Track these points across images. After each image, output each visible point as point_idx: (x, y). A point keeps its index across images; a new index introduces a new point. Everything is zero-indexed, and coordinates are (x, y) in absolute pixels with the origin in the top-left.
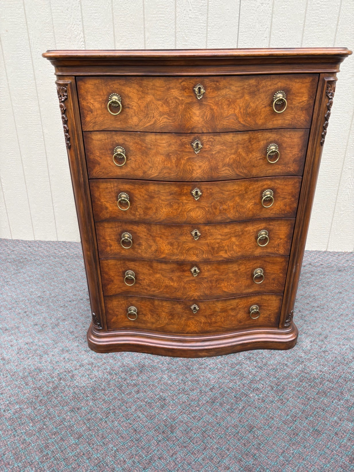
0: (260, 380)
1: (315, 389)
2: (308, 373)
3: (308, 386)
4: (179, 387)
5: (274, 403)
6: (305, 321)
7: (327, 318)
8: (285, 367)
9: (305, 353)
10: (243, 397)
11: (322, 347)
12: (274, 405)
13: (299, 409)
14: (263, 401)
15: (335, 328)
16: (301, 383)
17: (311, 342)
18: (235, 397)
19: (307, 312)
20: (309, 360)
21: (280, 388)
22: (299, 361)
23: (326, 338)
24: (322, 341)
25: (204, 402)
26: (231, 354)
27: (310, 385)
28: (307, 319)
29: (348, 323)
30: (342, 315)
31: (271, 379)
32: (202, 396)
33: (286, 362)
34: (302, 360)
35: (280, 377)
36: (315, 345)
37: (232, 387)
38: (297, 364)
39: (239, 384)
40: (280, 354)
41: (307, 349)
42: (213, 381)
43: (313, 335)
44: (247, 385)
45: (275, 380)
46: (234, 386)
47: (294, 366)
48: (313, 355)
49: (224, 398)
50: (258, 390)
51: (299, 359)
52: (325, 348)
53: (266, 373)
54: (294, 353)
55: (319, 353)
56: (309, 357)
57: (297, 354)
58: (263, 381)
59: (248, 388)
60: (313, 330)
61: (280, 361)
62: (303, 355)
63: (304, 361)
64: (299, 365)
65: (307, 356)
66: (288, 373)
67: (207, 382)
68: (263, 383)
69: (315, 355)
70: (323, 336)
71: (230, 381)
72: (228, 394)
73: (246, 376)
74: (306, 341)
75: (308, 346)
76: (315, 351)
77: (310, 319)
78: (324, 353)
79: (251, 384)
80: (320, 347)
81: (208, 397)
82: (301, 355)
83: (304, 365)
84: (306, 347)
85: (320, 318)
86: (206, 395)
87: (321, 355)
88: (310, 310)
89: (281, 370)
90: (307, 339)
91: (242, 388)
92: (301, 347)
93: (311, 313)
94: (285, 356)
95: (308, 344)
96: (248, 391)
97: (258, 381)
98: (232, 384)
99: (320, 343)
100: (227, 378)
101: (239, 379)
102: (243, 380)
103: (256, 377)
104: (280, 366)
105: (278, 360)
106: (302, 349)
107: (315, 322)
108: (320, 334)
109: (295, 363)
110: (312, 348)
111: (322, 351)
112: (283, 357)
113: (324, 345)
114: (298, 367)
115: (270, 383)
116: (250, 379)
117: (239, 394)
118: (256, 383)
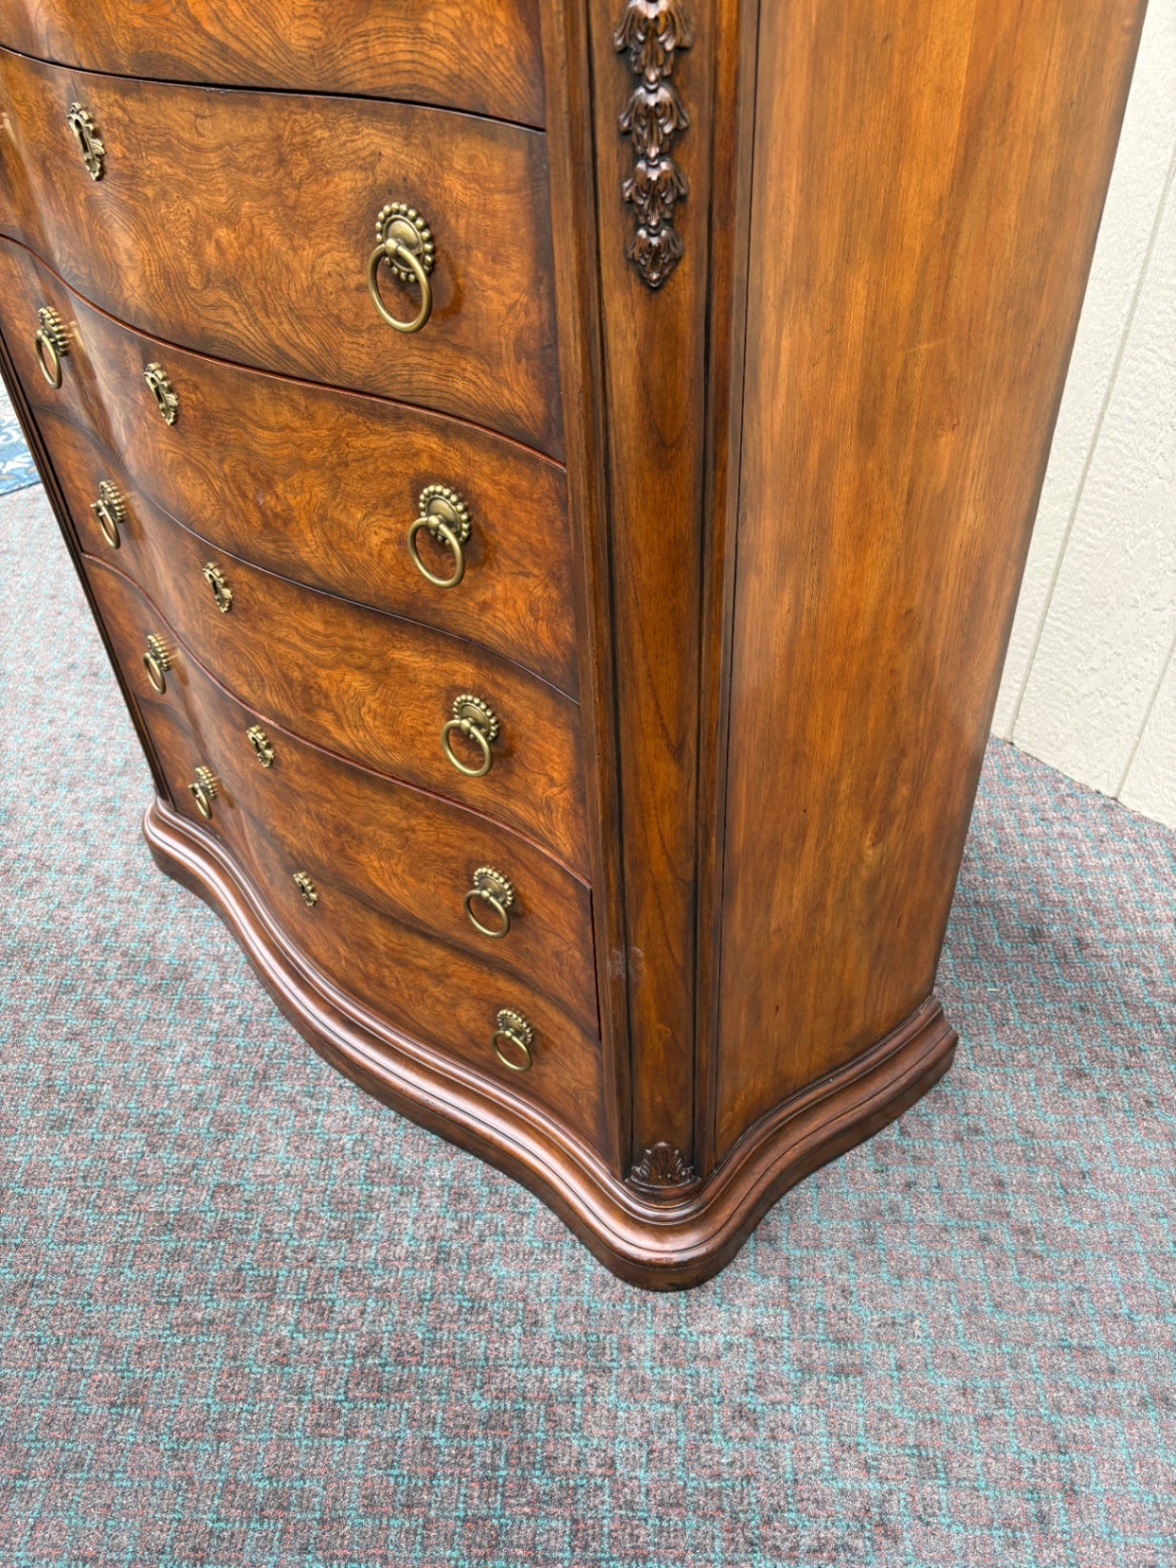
0: (377, 1290)
1: (485, 1498)
2: (557, 1423)
3: (483, 1465)
4: (169, 1107)
5: (300, 1402)
6: (871, 1241)
7: (986, 1307)
8: (517, 1330)
9: (665, 1347)
10: (254, 1291)
11: (760, 1389)
12: (291, 1405)
13: (335, 1499)
14: (282, 1362)
15: (949, 1376)
16: (476, 1430)
17: (754, 1335)
18: (240, 1269)
19: (935, 1215)
20: (640, 1386)
21: (392, 1374)
22: (594, 1359)
23: (841, 1371)
24: (807, 1370)
25: (153, 1207)
26: (433, 1133)
27: (495, 1468)
28: (889, 1237)
29: (1058, 1407)
30: (1086, 1350)
31: (411, 1322)
32: (175, 1183)
33: (548, 1317)
34: (614, 1364)
35: (450, 1345)
36: (752, 1357)
37: (276, 1236)
38: (573, 1356)
39: (305, 1247)
40: (574, 1272)
41: (697, 1343)
42: (260, 1171)
43: (808, 1317)
44: (322, 1269)
45: (420, 1336)
46: (287, 1237)
47: (553, 1356)
48: (683, 1383)
49: (210, 1246)
50: (322, 1315)
51: (608, 1351)
52: (773, 1404)
53: (431, 1288)
54: (624, 1312)
55: (718, 1399)
56: (657, 1377)
57: (631, 1324)
58: (381, 1303)
59: (306, 1283)
60: (842, 1300)
61: (538, 1294)
62: (642, 1350)
63: (615, 1372)
64: (576, 1369)
65: (652, 1368)
66: (497, 1357)
67: (245, 1159)
68: (369, 1310)
69: (684, 1391)
70: (837, 1357)
71: (298, 1212)
72: (235, 1245)
73: (359, 1241)
74: (739, 1313)
75: (719, 1338)
76: (711, 1378)
77: (901, 1250)
78: (733, 1418)
79: (336, 1278)
80: (752, 1383)
81: (181, 1203)
82: (641, 1342)
83: (591, 1386)
84: (703, 1333)
85: (955, 1278)
86: (184, 1192)
87: (711, 1412)
88: (960, 1216)
89: (487, 1327)
90: (758, 1310)
91: (294, 1263)
92: (688, 1314)
93: (945, 1230)
94: (578, 1294)
95: (730, 1333)
96: (295, 1287)
97: (370, 1288)
98: (290, 1224)
99: (785, 1368)
100: (305, 1195)
101: (333, 1230)
102: (333, 1243)
103: (380, 1272)
104: (511, 1310)
105: (539, 1285)
106: (678, 1327)
107: (900, 1277)
108: (841, 1341)
109: (572, 1347)
110: (719, 1357)
111: (740, 1405)
112: (568, 1291)
113: (787, 1392)
114: (556, 1370)
115: (390, 1328)
116: (357, 1259)
117: (262, 1273)
118: (352, 1290)
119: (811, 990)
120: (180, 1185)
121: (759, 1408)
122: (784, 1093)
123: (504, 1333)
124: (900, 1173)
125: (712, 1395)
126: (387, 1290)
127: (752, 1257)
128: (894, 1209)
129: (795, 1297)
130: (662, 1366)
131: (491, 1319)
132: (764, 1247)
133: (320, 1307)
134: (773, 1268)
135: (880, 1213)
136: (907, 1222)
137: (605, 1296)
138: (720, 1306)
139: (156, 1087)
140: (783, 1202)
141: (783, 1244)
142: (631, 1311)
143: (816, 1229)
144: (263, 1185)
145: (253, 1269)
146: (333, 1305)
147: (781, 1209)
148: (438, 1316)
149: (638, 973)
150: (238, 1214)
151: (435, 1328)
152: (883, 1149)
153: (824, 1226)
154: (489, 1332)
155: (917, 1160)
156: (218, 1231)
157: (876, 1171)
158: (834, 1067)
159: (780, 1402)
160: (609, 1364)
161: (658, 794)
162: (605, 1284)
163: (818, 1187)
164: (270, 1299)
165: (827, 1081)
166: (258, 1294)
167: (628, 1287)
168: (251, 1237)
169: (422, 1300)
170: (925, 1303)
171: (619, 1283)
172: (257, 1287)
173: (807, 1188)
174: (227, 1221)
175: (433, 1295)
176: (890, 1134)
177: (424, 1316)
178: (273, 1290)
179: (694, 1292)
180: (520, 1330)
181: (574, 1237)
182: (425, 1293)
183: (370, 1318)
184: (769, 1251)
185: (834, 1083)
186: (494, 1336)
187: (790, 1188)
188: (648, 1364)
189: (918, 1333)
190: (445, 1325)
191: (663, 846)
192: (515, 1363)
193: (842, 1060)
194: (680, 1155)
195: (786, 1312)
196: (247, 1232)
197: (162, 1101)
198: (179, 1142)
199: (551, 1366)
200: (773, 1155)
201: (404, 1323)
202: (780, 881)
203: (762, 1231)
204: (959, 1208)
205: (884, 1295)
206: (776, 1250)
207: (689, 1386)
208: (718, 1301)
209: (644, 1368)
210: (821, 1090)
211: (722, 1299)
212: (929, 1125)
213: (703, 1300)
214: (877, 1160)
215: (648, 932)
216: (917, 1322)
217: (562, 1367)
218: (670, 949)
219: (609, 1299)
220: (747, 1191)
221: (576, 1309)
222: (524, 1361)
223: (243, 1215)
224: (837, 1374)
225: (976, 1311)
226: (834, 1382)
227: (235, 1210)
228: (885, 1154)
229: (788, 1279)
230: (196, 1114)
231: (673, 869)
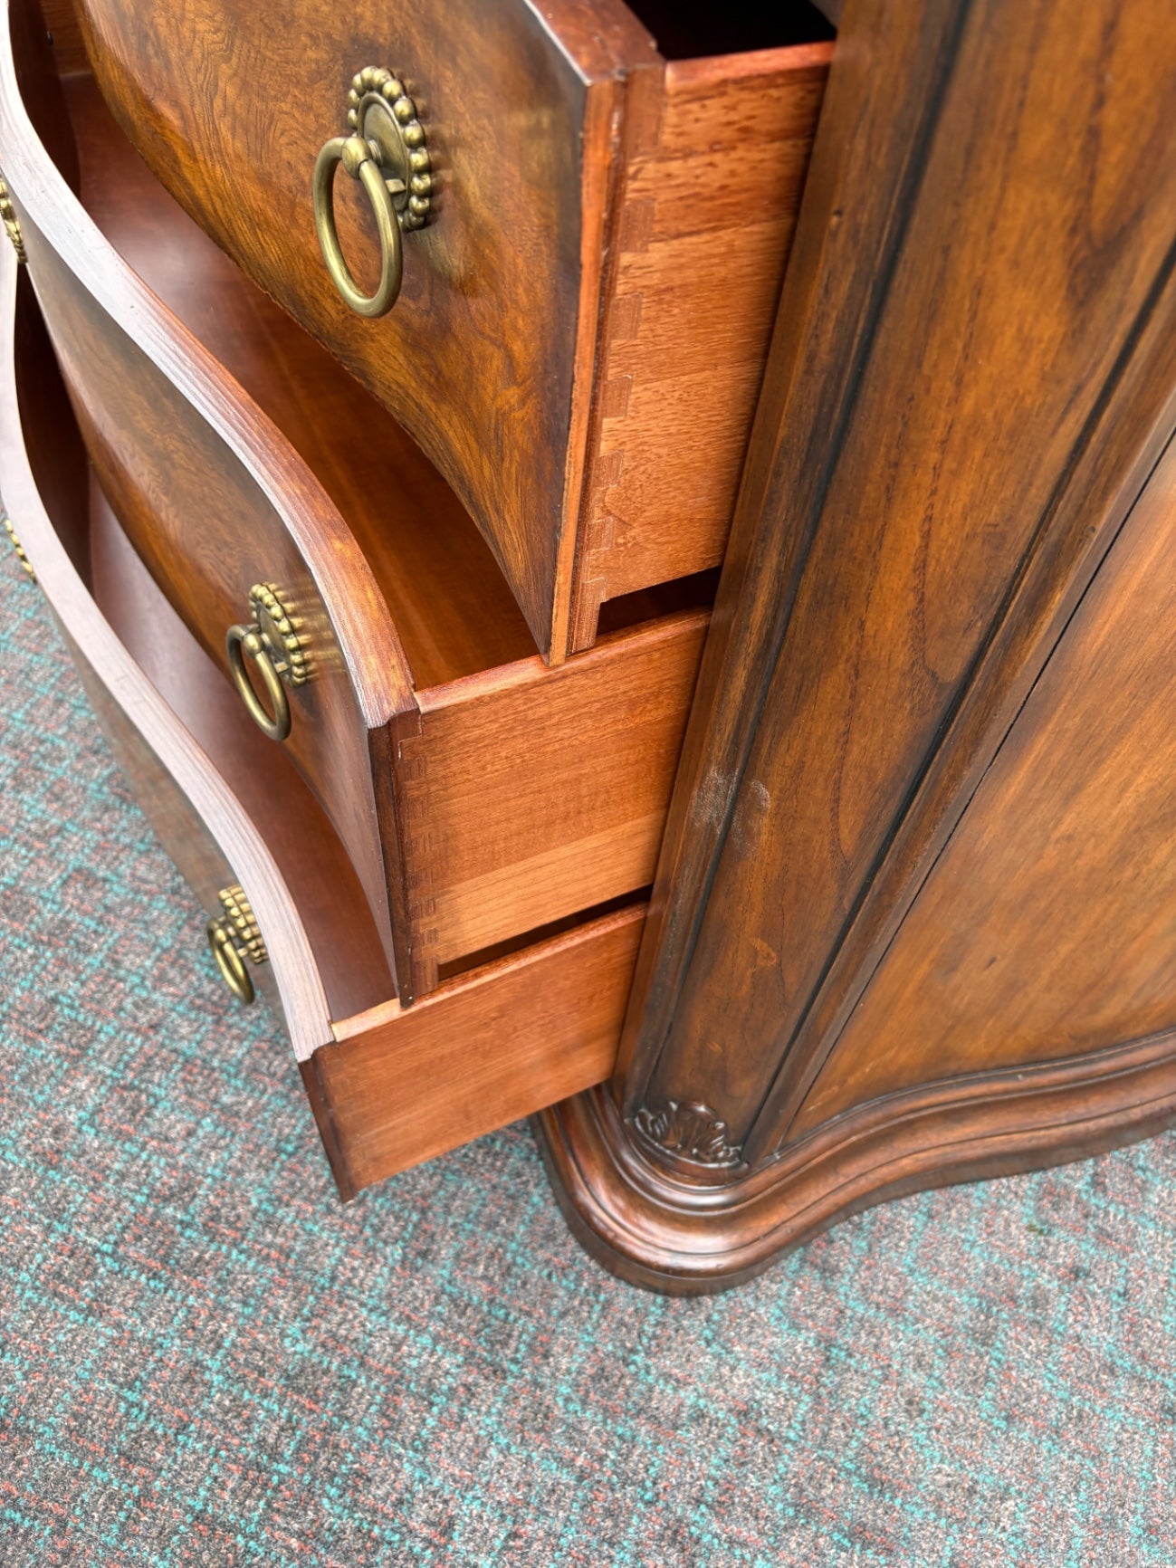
0: (223, 1109)
1: (241, 1495)
2: (395, 1425)
3: (261, 1443)
4: (63, 737)
5: (49, 1229)
6: (984, 1338)
7: (1133, 1526)
8: (395, 1252)
9: (601, 1375)
10: (59, 1040)
11: (720, 1509)
12: (34, 1229)
13: (33, 1399)
14: (51, 1160)
16: (273, 1381)
17: (743, 1414)
18: (54, 1001)
19: (1102, 1340)
20: (538, 1421)
21: (191, 1242)
23: (859, 1534)
24: (806, 1509)
27: (275, 1456)
28: (1016, 1344)
31: (249, 1176)
32: (25, 844)
33: (446, 1253)
34: (514, 1368)
35: (290, 1234)
36: (726, 1449)
37: (122, 973)
38: (460, 1328)
39: (154, 1004)
40: (511, 1197)
41: (651, 1390)
42: (142, 870)
43: (838, 1421)
44: (163, 1046)
45: (255, 1203)
46: (136, 980)
47: (431, 1315)
48: (606, 1445)
49: (31, 951)
50: (134, 1114)
51: (513, 1343)
52: (731, 1541)
53: (300, 1137)
54: (561, 1293)
55: (648, 1496)
56: (571, 1419)
57: (563, 1315)
58: (220, 1131)
59: (133, 1057)
60: (902, 1417)
61: (447, 1210)
62: (564, 1362)
63: (510, 1381)
64: (456, 1351)
65: (568, 1400)
66: (349, 1282)
67: (130, 847)
68: (200, 1133)
69: (601, 1459)
70: (859, 1507)
71: (165, 951)
72: (63, 963)
73: (230, 1027)
74: (733, 1369)
75: (688, 1396)
76: (650, 1455)
77: (1027, 1374)
78: (662, 1537)
79: (177, 1067)
80: (712, 1493)
81: (20, 875)
82: (568, 1349)
83: (467, 1387)
84: (667, 1377)
85: (1097, 1457)
86: (32, 861)
87: (630, 1512)
88: (1143, 1357)
89: (351, 1230)
90: (765, 1376)
91: (129, 1022)
92: (655, 1337)
93: (1111, 1370)
94: (505, 1234)
95: (707, 1396)
96: (115, 1057)
97: (215, 1101)
98: (148, 963)
99: (773, 1490)
100: (186, 930)
101: (200, 996)
102: (193, 1015)
103: (239, 1084)
104: (397, 1218)
105: (454, 1196)
106: (633, 1351)
107: (1009, 1419)
108: (877, 1484)
109: (463, 1314)
110: (676, 1427)
111: (679, 1520)
112: (492, 1225)
113: (761, 1533)
114: (426, 1340)
115: (218, 1172)
116: (216, 1052)
117: (81, 1018)
118: (190, 1094)
119: (1064, 949)
120: (30, 849)
121: (706, 1539)
122: (937, 1072)
123: (374, 1249)
124: (1069, 1247)
125: (642, 1484)
126: (237, 1114)
127: (787, 1286)
128: (1039, 1300)
129: (829, 1379)
130: (584, 1402)
131: (365, 1219)
132: (811, 1277)
133: (136, 1101)
134: (811, 1316)
135: (1013, 1299)
136: (1053, 1331)
137: (541, 1255)
138: (708, 1343)
139: (59, 702)
140: (867, 1216)
141: (842, 1284)
142: (572, 1295)
143: (903, 1282)
144: (137, 892)
145: (72, 1007)
146: (155, 1106)
147: (859, 1227)
148: (292, 1184)
149: (748, 833)
150: (87, 921)
151: (279, 1199)
152: (1056, 1197)
153: (918, 1283)
154: (353, 1239)
155: (1104, 1237)
156: (51, 934)
157: (1031, 1228)
158: (1035, 1059)
159: (744, 1545)
160: (506, 1364)
161: (969, 404)
162: (550, 1237)
163: (931, 1216)
164: (75, 1060)
165: (1013, 1077)
166: (63, 1047)
167: (582, 1256)
168: (90, 960)
169: (279, 1150)
170: (1035, 1478)
171: (572, 1243)
172: (66, 1035)
173: (912, 1209)
174: (68, 924)
175: (297, 1148)
176: (1076, 1177)
177: (273, 1175)
178: (84, 1049)
179: (678, 1303)
180: (398, 1254)
181: (533, 1144)
182: (288, 1141)
183: (197, 1146)
184: (817, 1285)
185: (1023, 1081)
186: (358, 1248)
187: (888, 1201)
188: (565, 1390)
189: (1005, 1522)
190: (297, 1202)
191: (921, 567)
192: (371, 1303)
193: (1053, 1054)
194: (725, 1131)
195: (806, 1398)
196: (88, 952)
197: (58, 725)
198: (56, 789)
199: (420, 1331)
200: (880, 1156)
201: (240, 1173)
202: (1125, 748)
203: (817, 1250)
204: (1145, 1343)
205: (973, 1436)
206: (826, 1289)
207: (612, 1455)
208: (708, 1333)
209: (556, 1393)
210: (998, 1086)
211: (716, 1334)
212: (1144, 1188)
213: (685, 1323)
214: (1039, 1210)
215: (801, 765)
216: (1010, 1503)
217: (436, 1339)
218: (835, 814)
219: (548, 1262)
220: (819, 1196)
221: (492, 1256)
222: (384, 1306)
223: (93, 925)
224: (851, 1536)
225: (1112, 1524)
226: (842, 1548)
227: (85, 913)
228: (1056, 1207)
229: (830, 1344)
230: (94, 759)
231: (920, 637)
